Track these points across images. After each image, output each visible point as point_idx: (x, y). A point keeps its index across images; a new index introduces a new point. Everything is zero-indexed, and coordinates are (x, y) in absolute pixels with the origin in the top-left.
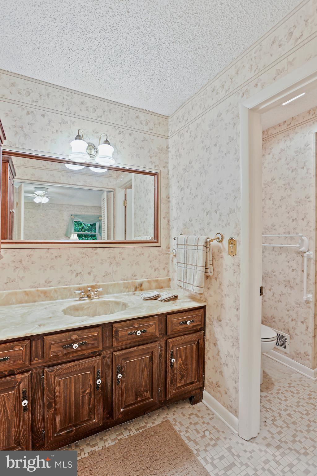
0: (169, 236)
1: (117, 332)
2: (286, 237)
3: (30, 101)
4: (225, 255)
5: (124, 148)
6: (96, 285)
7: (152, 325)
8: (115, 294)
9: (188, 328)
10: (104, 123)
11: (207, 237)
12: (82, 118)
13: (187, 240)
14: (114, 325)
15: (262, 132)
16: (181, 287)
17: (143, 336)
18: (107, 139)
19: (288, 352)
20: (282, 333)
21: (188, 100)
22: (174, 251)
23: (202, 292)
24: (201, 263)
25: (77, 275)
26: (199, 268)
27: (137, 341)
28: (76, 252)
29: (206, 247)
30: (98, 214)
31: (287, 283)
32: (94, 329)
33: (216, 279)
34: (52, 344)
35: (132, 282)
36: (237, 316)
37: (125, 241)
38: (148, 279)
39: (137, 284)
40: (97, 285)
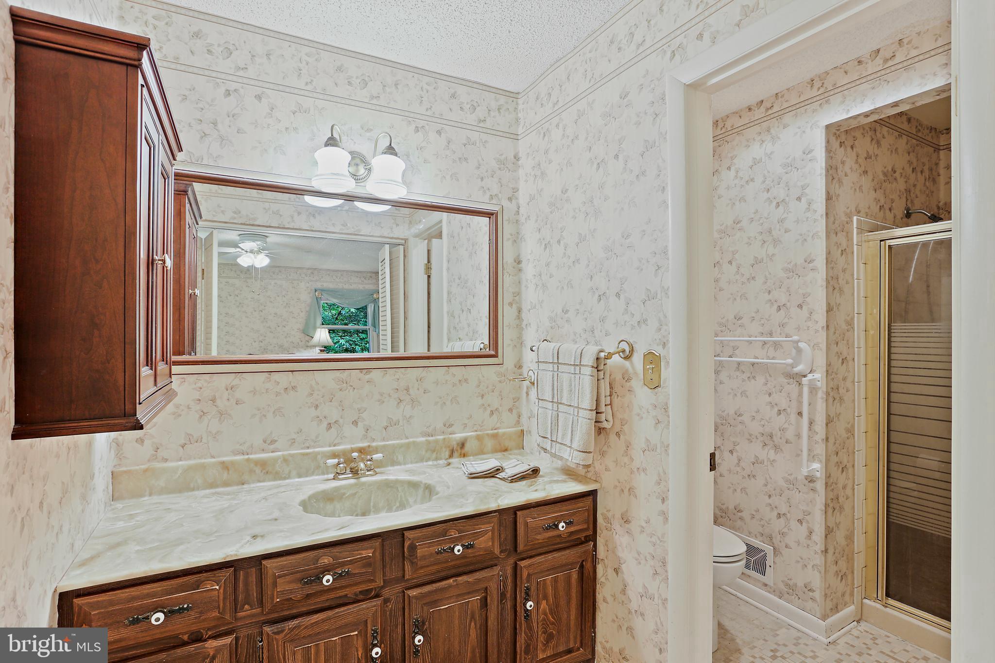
0: (519, 343)
1: (413, 548)
2: (765, 343)
3: (231, 68)
4: (636, 384)
5: (425, 161)
6: (369, 446)
7: (486, 532)
8: (408, 464)
9: (559, 536)
10: (383, 109)
11: (599, 348)
12: (339, 100)
13: (558, 352)
14: (407, 534)
15: (714, 123)
16: (545, 450)
17: (468, 556)
18: (390, 145)
19: (771, 583)
20: (756, 543)
21: (557, 61)
22: (531, 373)
23: (590, 462)
24: (587, 402)
25: (329, 426)
26: (582, 413)
27: (454, 567)
28: (327, 379)
29: (597, 368)
30: (371, 287)
31: (769, 439)
32: (366, 544)
33: (618, 434)
34: (280, 577)
35: (444, 439)
36: (664, 514)
37: (429, 354)
38: (476, 431)
39: (455, 443)
40: (372, 447)
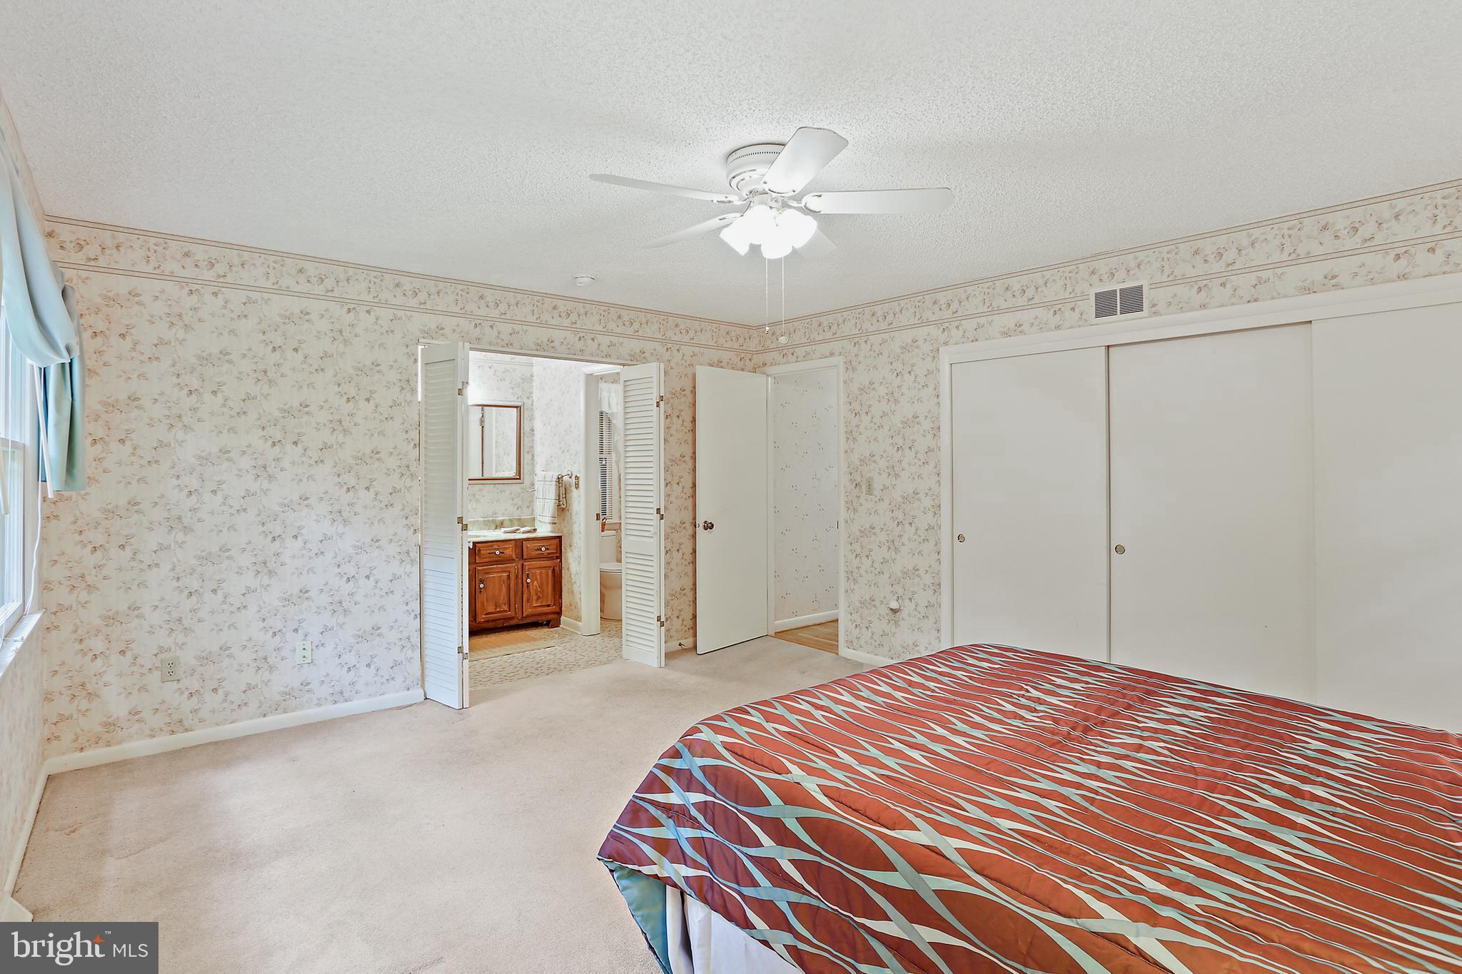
0: (533, 473)
1: (479, 550)
4: (572, 488)
7: (509, 548)
9: (543, 553)
11: (559, 473)
17: (502, 556)
24: (555, 496)
26: (553, 501)
29: (558, 482)
33: (567, 509)
35: (493, 519)
37: (483, 477)
38: (510, 516)
39: (498, 521)
